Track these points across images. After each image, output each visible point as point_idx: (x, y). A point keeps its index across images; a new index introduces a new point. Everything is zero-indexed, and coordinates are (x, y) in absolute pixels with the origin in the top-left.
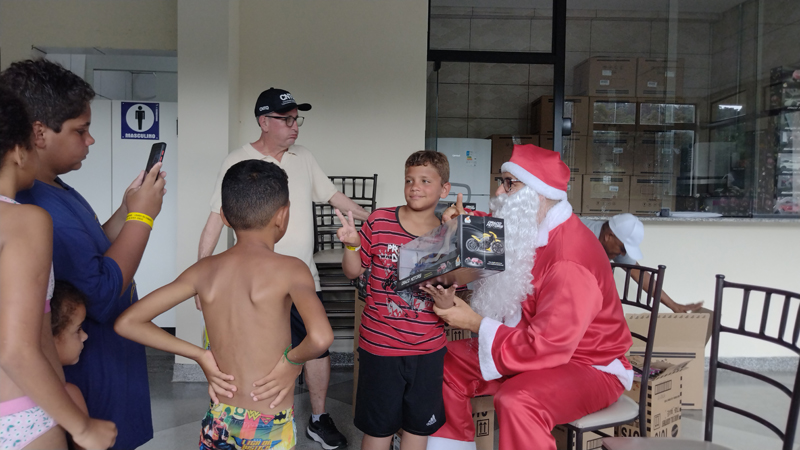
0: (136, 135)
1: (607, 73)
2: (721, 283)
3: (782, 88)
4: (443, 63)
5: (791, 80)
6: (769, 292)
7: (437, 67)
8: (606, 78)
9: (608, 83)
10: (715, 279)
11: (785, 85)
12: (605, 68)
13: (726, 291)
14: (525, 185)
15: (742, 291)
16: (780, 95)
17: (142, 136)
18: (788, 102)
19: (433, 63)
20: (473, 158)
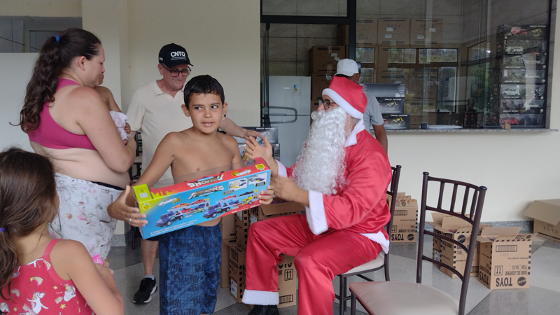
1: (390, 29)
2: (427, 178)
3: (504, 39)
4: (272, 25)
5: (510, 34)
6: (456, 183)
7: (268, 28)
8: (390, 33)
9: (391, 36)
10: (423, 175)
11: (506, 38)
12: (388, 26)
13: (430, 182)
14: (338, 106)
15: (440, 183)
16: (502, 44)
18: (508, 49)
19: (265, 24)
20: (298, 89)
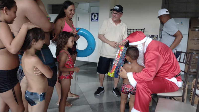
0: (94, 21)
17: (95, 21)
20: (183, 24)
